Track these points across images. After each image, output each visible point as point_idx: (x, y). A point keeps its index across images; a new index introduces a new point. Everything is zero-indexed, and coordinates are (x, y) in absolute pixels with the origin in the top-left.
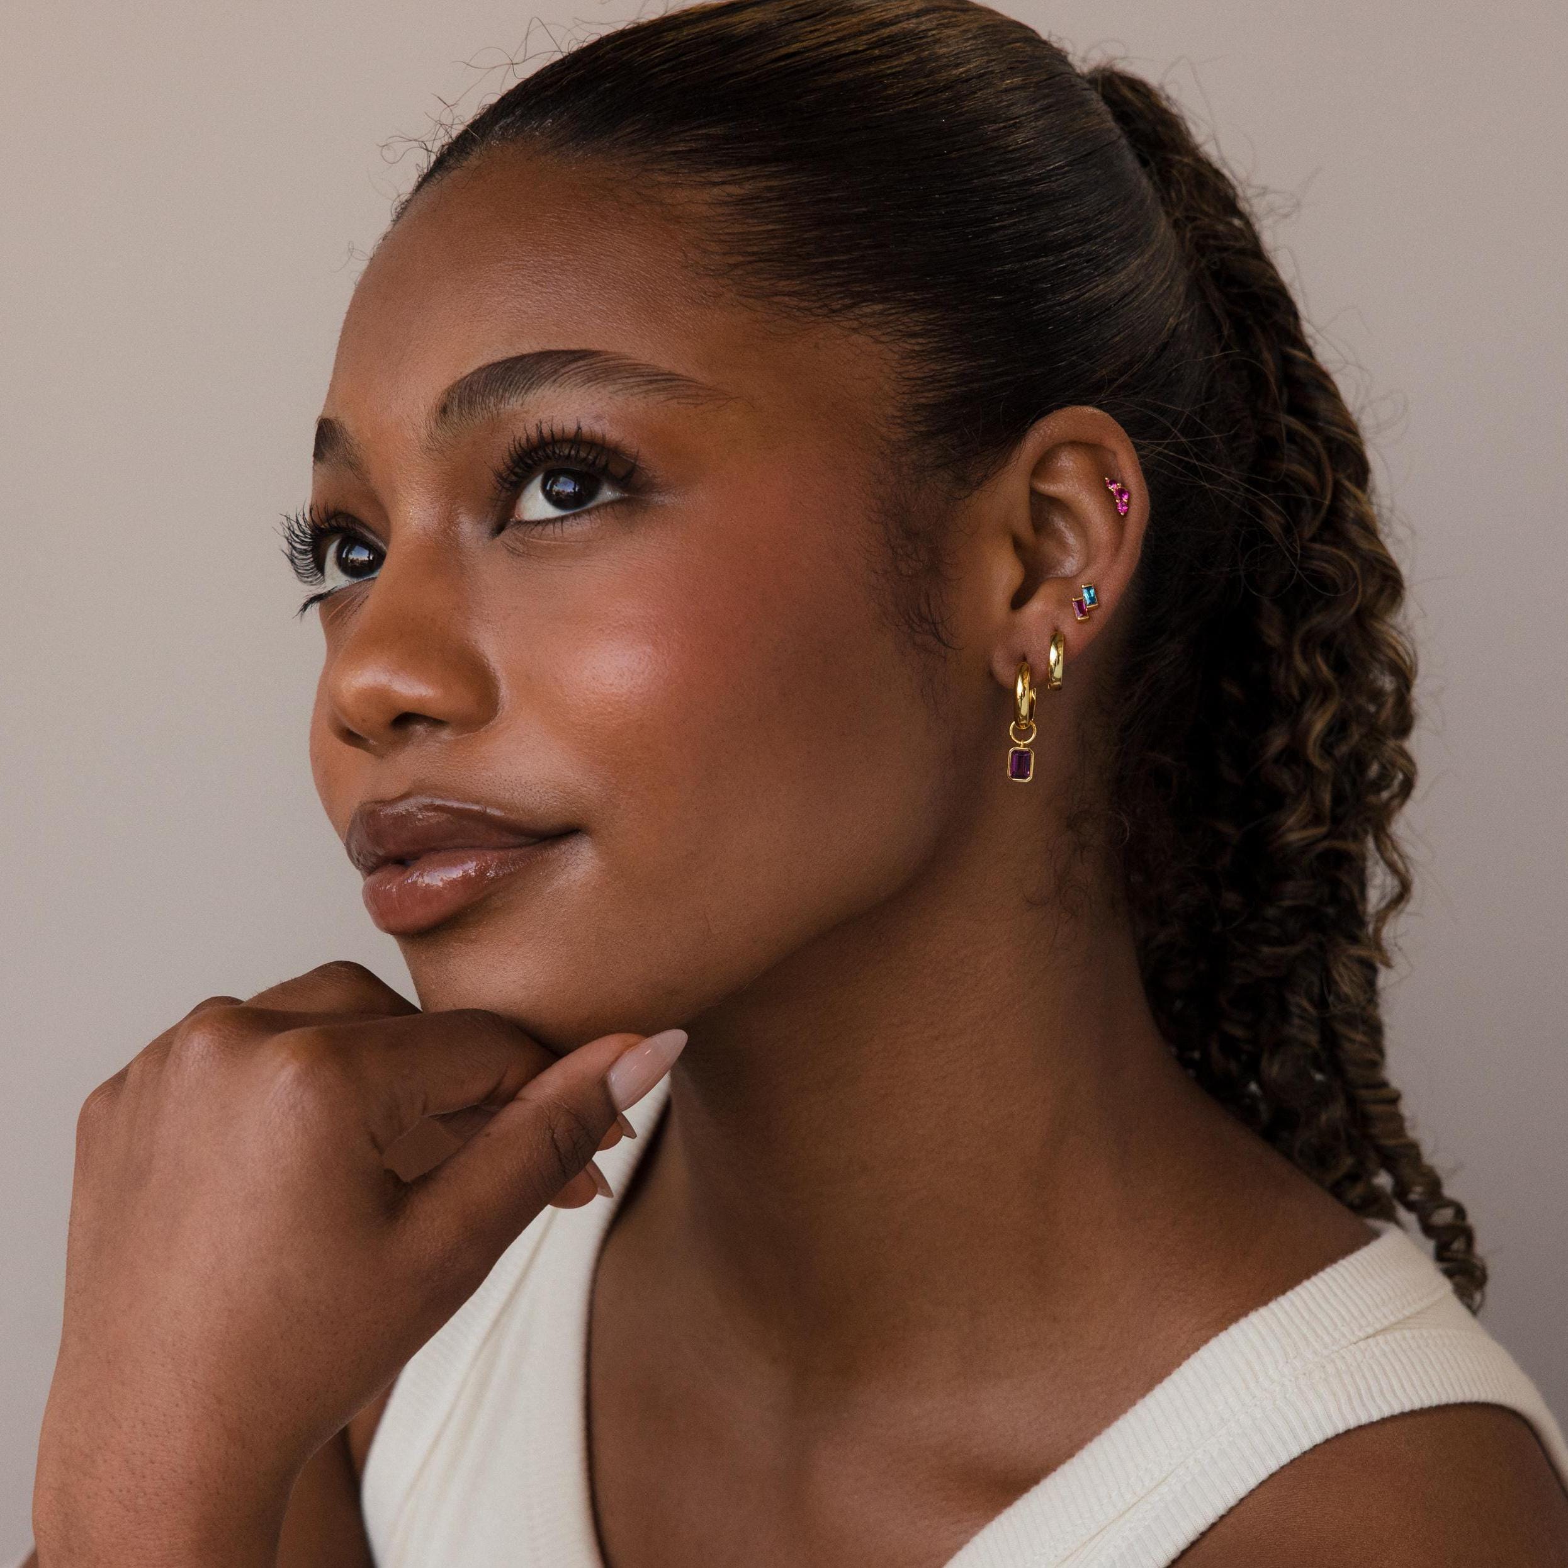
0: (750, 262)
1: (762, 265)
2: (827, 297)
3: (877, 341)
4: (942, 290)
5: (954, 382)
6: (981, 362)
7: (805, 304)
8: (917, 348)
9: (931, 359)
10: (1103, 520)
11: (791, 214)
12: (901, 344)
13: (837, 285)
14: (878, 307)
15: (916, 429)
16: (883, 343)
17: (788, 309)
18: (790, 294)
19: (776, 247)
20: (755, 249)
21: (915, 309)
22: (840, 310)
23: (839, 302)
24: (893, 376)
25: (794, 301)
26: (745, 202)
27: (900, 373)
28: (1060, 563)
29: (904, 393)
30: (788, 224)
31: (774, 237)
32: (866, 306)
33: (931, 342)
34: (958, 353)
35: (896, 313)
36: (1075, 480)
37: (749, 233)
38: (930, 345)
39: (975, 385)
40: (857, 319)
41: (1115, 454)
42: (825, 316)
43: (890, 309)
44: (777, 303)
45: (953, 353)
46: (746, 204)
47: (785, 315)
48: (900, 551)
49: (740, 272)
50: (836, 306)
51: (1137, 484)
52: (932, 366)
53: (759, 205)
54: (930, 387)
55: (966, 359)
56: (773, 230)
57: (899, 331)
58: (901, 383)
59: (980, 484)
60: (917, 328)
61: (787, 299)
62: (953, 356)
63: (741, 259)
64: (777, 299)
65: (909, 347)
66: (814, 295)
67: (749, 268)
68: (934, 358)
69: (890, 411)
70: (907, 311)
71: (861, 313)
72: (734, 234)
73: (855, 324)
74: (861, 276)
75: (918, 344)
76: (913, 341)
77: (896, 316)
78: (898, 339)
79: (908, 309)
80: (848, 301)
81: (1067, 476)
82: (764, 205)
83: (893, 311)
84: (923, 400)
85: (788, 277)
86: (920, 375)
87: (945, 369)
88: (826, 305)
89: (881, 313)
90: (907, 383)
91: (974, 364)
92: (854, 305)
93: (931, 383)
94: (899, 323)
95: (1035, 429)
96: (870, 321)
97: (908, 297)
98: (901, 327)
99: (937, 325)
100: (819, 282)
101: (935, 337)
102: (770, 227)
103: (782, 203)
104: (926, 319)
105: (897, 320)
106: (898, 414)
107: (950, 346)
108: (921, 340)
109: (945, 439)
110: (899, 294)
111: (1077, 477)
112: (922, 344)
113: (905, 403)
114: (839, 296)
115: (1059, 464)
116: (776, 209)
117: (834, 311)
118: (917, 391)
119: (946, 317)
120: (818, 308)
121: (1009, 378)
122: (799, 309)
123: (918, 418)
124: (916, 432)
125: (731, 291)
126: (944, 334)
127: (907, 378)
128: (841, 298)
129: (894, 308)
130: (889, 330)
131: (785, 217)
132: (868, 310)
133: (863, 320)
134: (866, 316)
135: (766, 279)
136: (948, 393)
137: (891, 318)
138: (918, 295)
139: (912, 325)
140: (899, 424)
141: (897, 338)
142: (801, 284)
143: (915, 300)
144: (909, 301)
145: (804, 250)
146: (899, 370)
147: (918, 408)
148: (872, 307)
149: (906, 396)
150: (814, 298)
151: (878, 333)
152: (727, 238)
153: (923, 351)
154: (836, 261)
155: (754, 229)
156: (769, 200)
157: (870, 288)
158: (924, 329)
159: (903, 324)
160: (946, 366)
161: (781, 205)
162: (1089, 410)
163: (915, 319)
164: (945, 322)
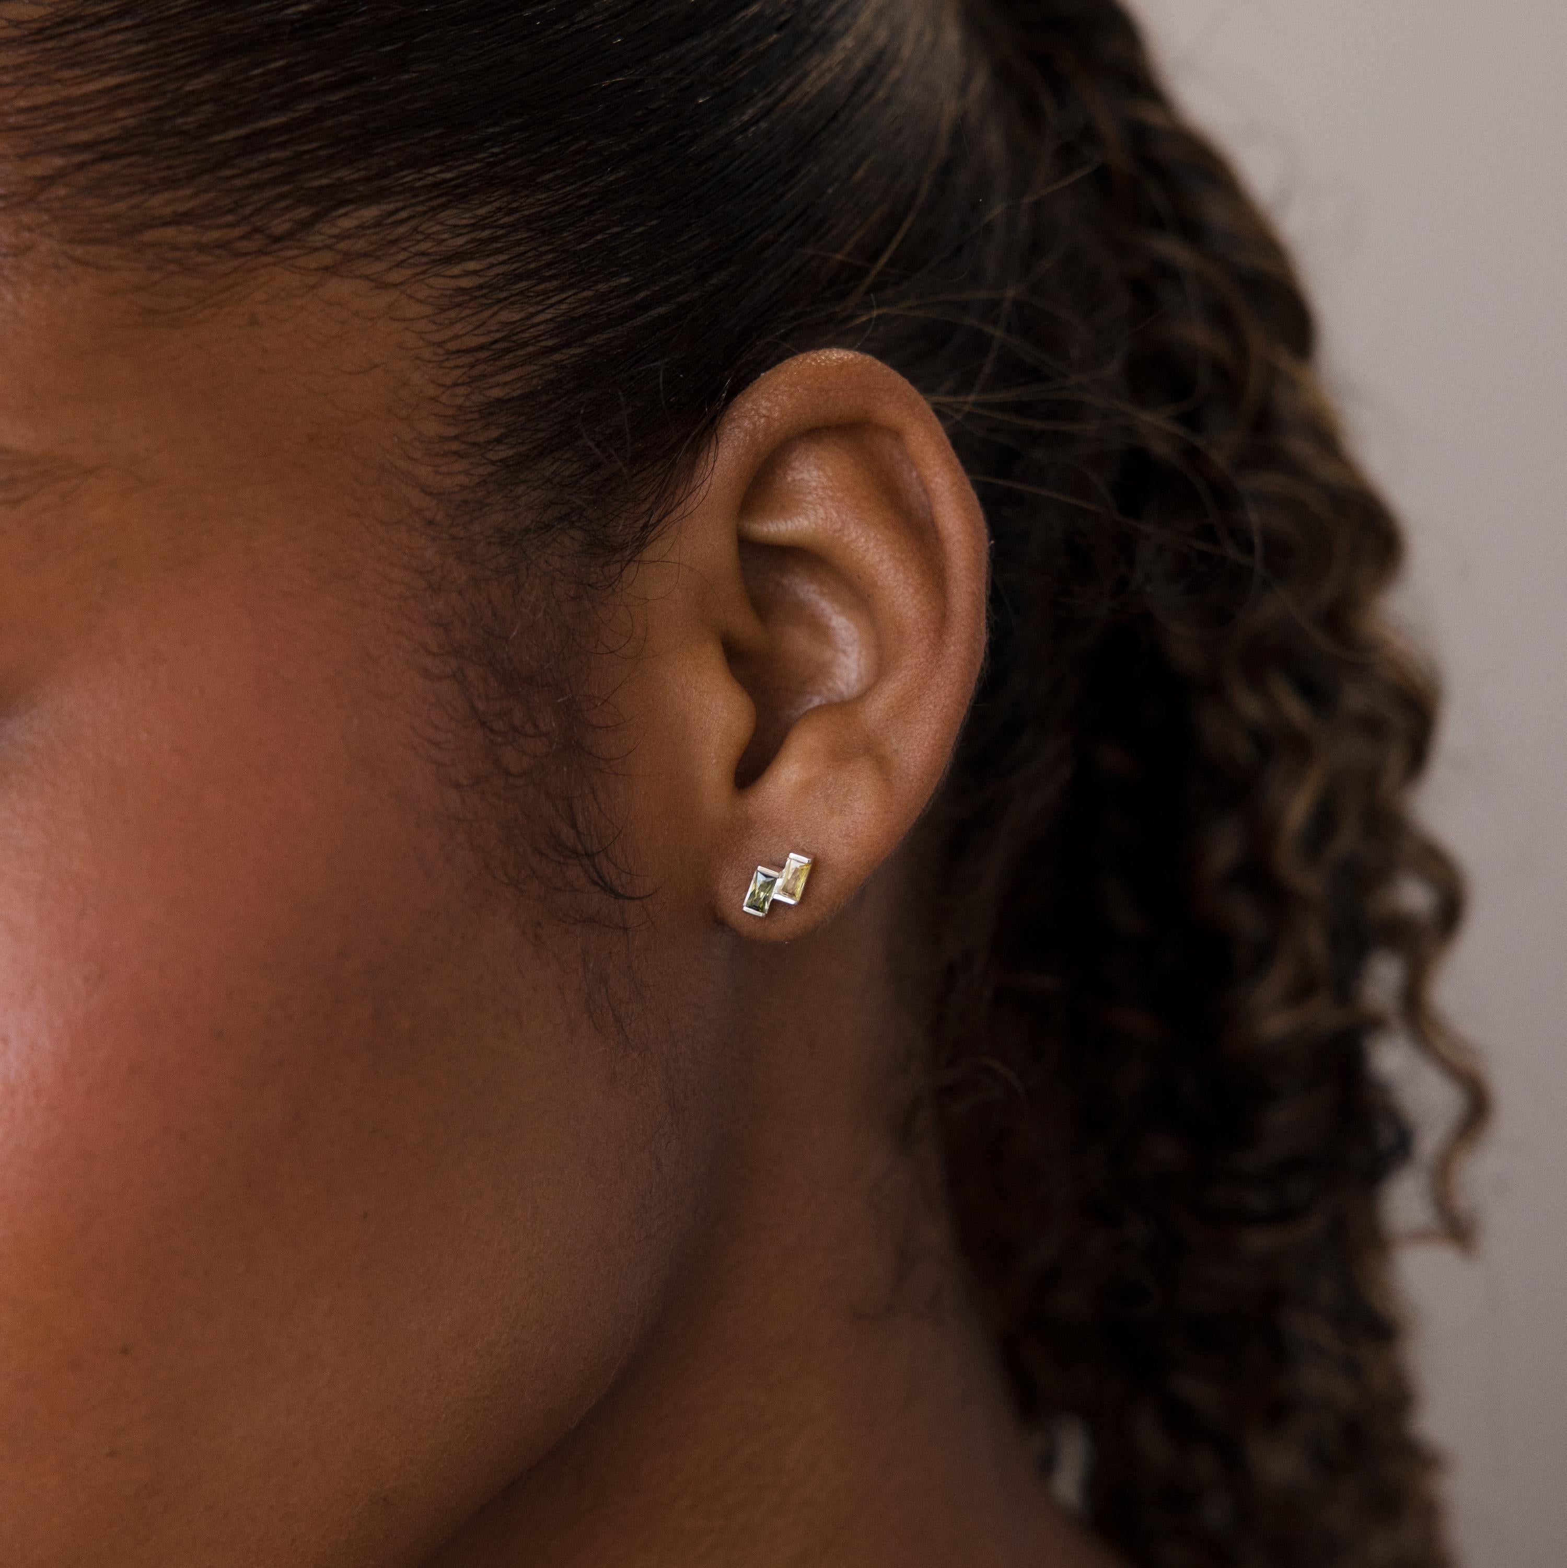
0: (81, 166)
1: (107, 167)
2: (258, 211)
3: (383, 286)
4: (496, 150)
5: (556, 341)
6: (603, 287)
7: (215, 235)
8: (465, 283)
9: (499, 301)
10: (901, 576)
11: (152, 45)
12: (431, 281)
13: (274, 181)
14: (370, 213)
15: (492, 456)
16: (395, 285)
17: (178, 254)
18: (178, 220)
19: (131, 122)
20: (84, 136)
21: (450, 202)
22: (289, 235)
23: (287, 217)
24: (426, 353)
25: (186, 235)
26: (48, 32)
27: (440, 344)
28: (824, 670)
29: (455, 385)
30: (148, 68)
31: (126, 102)
32: (345, 215)
33: (492, 266)
34: (554, 277)
35: (410, 218)
36: (828, 503)
37: (69, 101)
38: (493, 272)
39: (597, 339)
40: (329, 247)
41: (897, 435)
42: (261, 252)
43: (397, 211)
44: (152, 245)
45: (543, 280)
46: (51, 38)
47: (172, 267)
48: (499, 725)
49: (62, 192)
50: (280, 226)
51: (955, 489)
52: (505, 316)
53: (82, 35)
54: (508, 360)
55: (571, 286)
56: (118, 86)
57: (423, 254)
58: (447, 364)
59: (641, 543)
60: (460, 241)
61: (170, 232)
62: (542, 287)
63: (58, 162)
64: (148, 236)
65: (453, 283)
66: (230, 211)
67: (81, 179)
68: (506, 299)
69: (433, 428)
70: (432, 209)
71: (335, 231)
72: (35, 108)
73: (327, 258)
74: (323, 153)
75: (468, 274)
76: (456, 270)
77: (413, 223)
78: (424, 272)
79: (434, 203)
80: (303, 213)
81: (810, 498)
82: (93, 33)
83: (403, 214)
84: (496, 393)
85: (171, 183)
86: (483, 340)
87: (533, 315)
88: (256, 230)
89: (378, 223)
90: (459, 362)
91: (586, 294)
92: (317, 217)
93: (508, 351)
94: (420, 237)
95: (733, 420)
96: (360, 245)
97: (431, 179)
98: (424, 246)
99: (502, 227)
100: (238, 182)
101: (499, 251)
102: (111, 81)
103: (128, 23)
104: (475, 217)
105: (415, 229)
106: (452, 431)
107: (533, 266)
108: (472, 266)
109: (555, 467)
110: (409, 176)
111: (832, 498)
112: (475, 273)
113: (460, 407)
114: (283, 204)
115: (789, 479)
116: (119, 37)
117: (278, 239)
118: (483, 376)
119: (515, 205)
120: (243, 237)
121: (662, 310)
122: (201, 248)
123: (494, 433)
124: (493, 463)
125: (50, 235)
126: (518, 243)
127: (458, 351)
128: (287, 209)
129: (403, 208)
130: (402, 256)
131: (141, 54)
132: (347, 223)
133: (344, 245)
134: (349, 237)
135: (120, 197)
136: (545, 366)
137: (401, 230)
138: (448, 170)
139: (446, 236)
140: (455, 453)
141: (418, 270)
142: (196, 195)
143: (445, 181)
144: (435, 185)
145: (190, 119)
146: (437, 338)
147: (490, 410)
148: (356, 214)
149: (461, 390)
150: (230, 218)
151: (376, 267)
152: (21, 119)
153: (480, 287)
154: (263, 131)
155: (76, 91)
156: (101, 21)
157: (346, 174)
158: (472, 241)
159: (428, 237)
160: (532, 310)
161: (126, 29)
162: (836, 355)
163: (451, 222)
164: (517, 216)
